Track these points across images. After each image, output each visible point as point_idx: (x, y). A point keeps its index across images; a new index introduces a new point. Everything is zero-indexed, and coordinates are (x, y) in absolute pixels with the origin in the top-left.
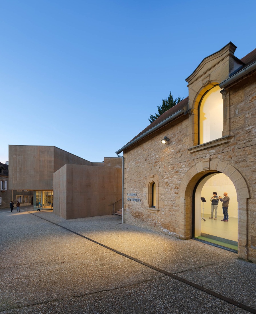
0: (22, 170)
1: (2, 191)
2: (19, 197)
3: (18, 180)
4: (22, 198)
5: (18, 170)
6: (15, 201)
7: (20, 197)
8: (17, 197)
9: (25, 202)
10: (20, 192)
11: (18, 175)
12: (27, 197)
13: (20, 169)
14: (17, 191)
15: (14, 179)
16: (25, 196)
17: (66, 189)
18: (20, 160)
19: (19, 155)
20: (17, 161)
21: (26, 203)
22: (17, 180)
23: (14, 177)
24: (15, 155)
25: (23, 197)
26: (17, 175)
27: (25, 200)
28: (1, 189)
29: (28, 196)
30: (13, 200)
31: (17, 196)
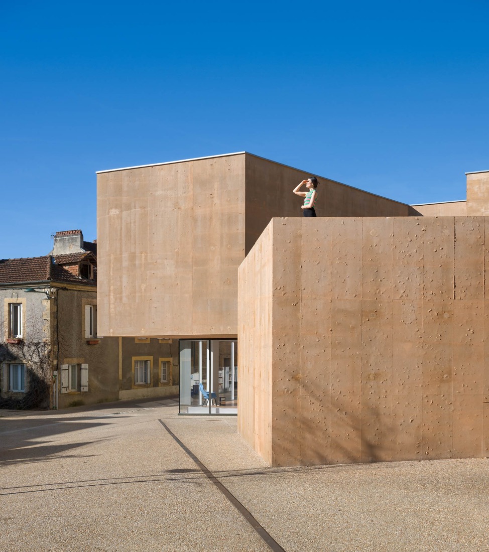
0: (137, 262)
1: (88, 342)
2: (141, 362)
3: (125, 300)
4: (150, 365)
5: (125, 264)
6: (130, 377)
7: (146, 362)
8: (136, 362)
9: (162, 381)
10: (145, 344)
11: (125, 279)
12: (168, 362)
13: (133, 257)
14: (137, 341)
15: (112, 297)
16: (161, 360)
17: (271, 329)
18: (132, 225)
19: (128, 208)
20: (121, 229)
21: (164, 384)
22: (121, 299)
23: (112, 287)
24: (116, 208)
25: (156, 363)
26: (121, 282)
27: (161, 375)
28: (87, 335)
29: (171, 359)
30: (124, 375)
31: (134, 358)
